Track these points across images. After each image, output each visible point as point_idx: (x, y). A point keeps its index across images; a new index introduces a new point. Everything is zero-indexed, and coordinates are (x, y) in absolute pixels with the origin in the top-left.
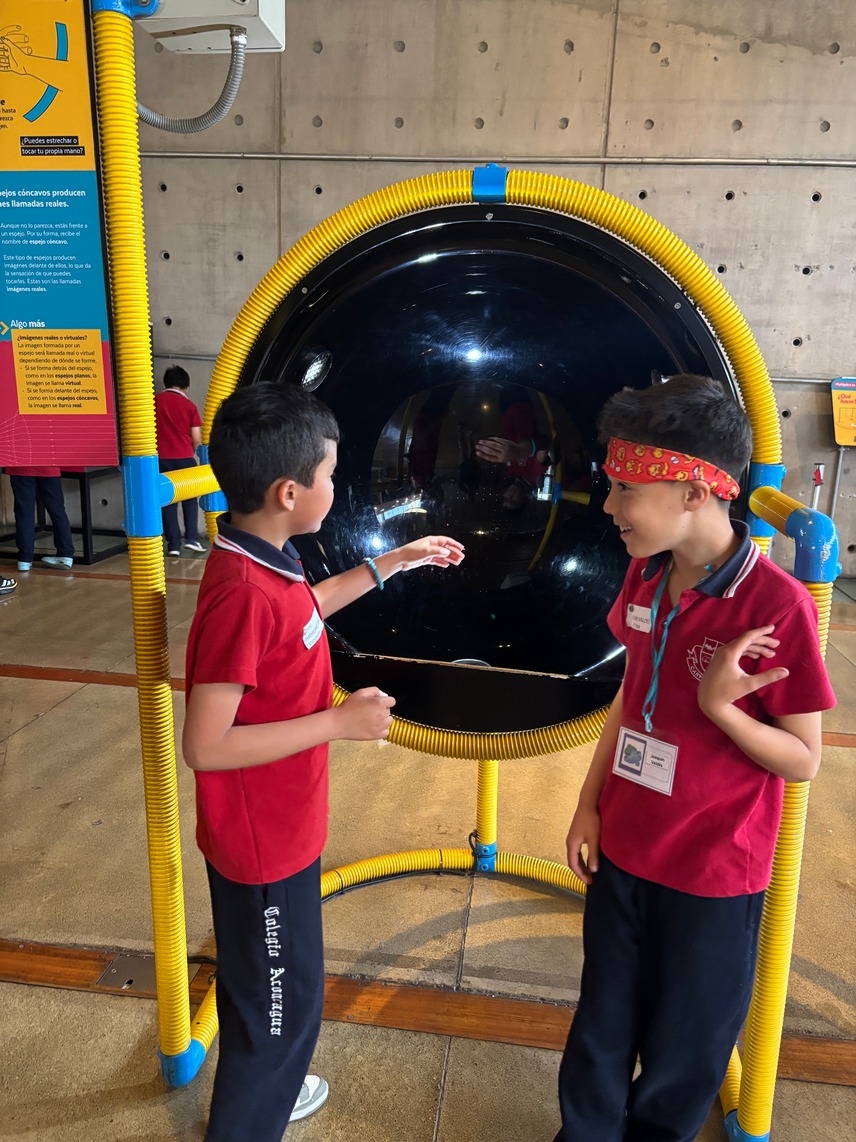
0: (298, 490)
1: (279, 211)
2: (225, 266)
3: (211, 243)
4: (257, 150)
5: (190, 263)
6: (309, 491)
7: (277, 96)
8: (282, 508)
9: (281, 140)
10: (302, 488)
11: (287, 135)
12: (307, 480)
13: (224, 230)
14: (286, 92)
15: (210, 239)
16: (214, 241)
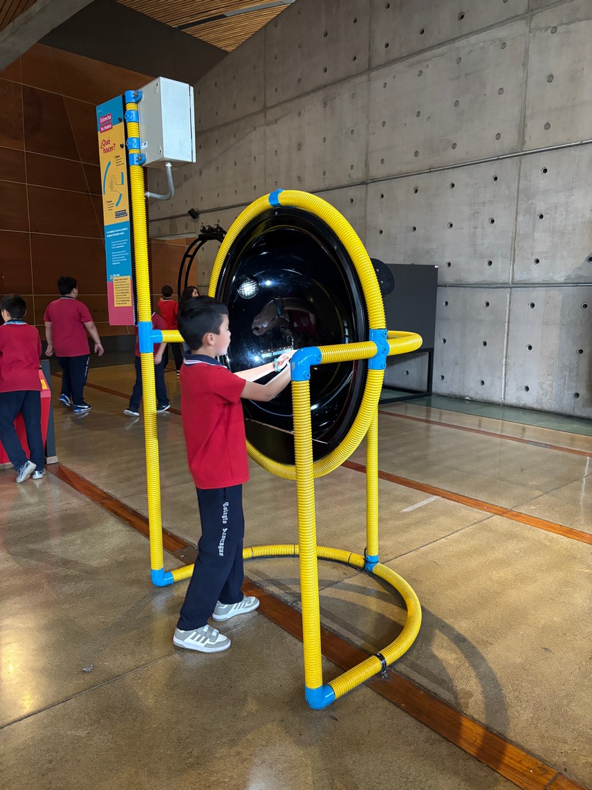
0: (214, 336)
1: (518, 188)
2: (483, 227)
3: (476, 215)
4: (508, 152)
5: (463, 228)
6: (219, 336)
7: (523, 115)
8: (209, 345)
9: (524, 143)
10: (216, 335)
11: (527, 139)
12: (217, 332)
13: (484, 206)
14: (528, 112)
15: (476, 213)
16: (478, 213)
